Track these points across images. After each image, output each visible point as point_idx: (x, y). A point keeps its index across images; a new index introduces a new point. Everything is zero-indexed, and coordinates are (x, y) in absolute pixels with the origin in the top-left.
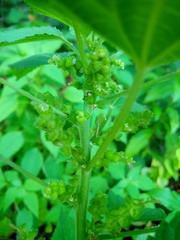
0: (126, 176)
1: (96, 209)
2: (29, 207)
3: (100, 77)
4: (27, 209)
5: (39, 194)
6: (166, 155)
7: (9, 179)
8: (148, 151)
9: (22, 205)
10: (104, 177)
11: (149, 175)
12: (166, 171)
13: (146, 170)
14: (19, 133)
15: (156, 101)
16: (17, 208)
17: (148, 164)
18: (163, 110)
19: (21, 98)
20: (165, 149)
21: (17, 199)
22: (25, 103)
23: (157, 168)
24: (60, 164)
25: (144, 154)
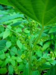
0: (42, 56)
1: (34, 63)
2: (12, 64)
3: (33, 27)
4: (12, 65)
5: (16, 61)
6: (55, 50)
7: (7, 56)
8: (49, 49)
9: (10, 64)
10: (35, 56)
11: (49, 56)
12: (55, 55)
13: (48, 54)
14: (10, 42)
15: (52, 33)
16: (9, 65)
17: (49, 53)
18: (54, 36)
19: (11, 31)
20: (55, 48)
21: (9, 62)
22: (12, 33)
23: (52, 54)
24: (22, 52)
25: (48, 50)
